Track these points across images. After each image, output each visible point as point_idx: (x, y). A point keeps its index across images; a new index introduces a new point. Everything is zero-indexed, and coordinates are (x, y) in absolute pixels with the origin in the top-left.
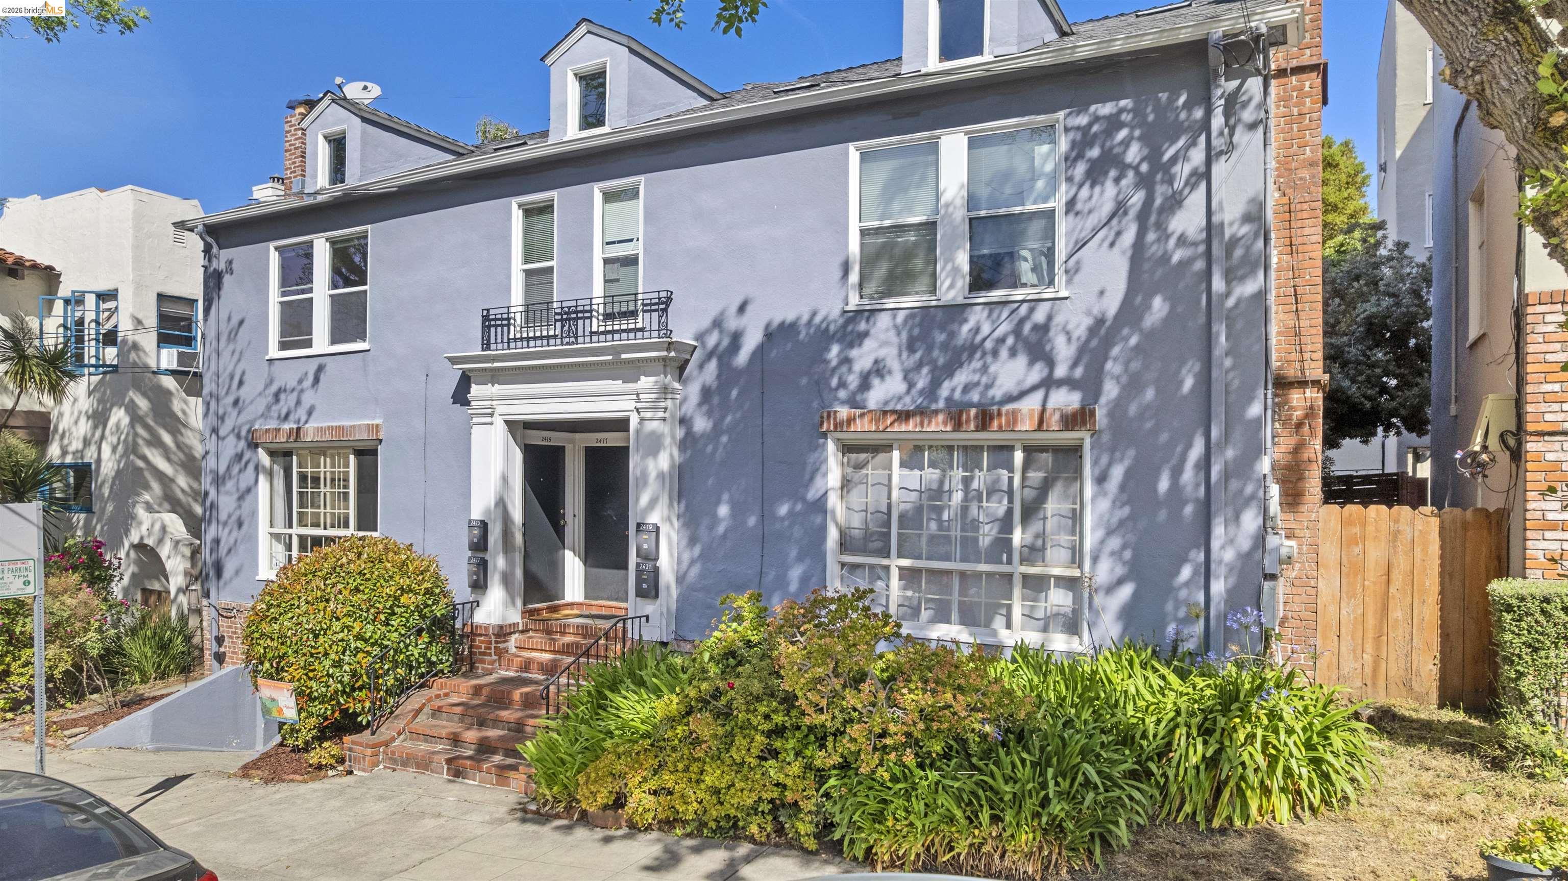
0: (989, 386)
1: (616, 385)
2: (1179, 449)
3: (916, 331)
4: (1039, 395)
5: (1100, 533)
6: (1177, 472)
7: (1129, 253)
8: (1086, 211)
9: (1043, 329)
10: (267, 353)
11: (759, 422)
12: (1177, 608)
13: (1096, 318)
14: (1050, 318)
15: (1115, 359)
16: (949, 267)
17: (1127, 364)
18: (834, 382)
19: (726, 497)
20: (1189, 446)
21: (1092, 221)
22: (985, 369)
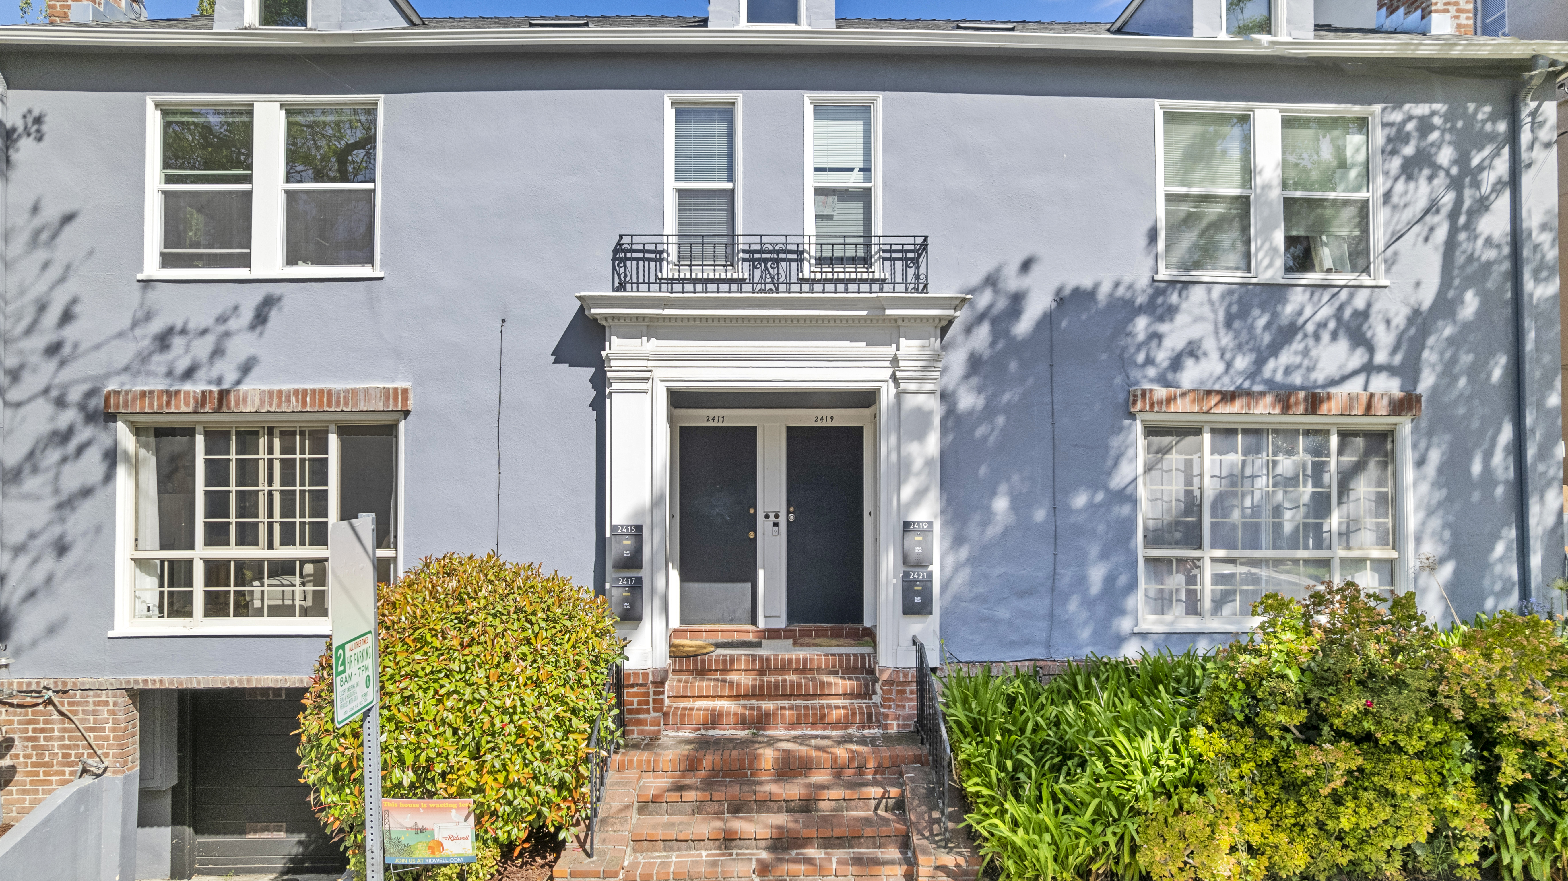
0: (1310, 370)
1: (859, 348)
2: (1490, 434)
3: (1234, 309)
4: (1360, 380)
5: (1421, 515)
6: (1488, 455)
7: (1441, 249)
8: (1402, 204)
9: (1364, 315)
10: (141, 270)
11: (1049, 400)
12: (1493, 584)
13: (1413, 308)
14: (1369, 305)
15: (1432, 348)
16: (1267, 246)
17: (1442, 353)
18: (1141, 358)
19: (1003, 488)
20: (1498, 432)
21: (1408, 215)
22: (1306, 353)
